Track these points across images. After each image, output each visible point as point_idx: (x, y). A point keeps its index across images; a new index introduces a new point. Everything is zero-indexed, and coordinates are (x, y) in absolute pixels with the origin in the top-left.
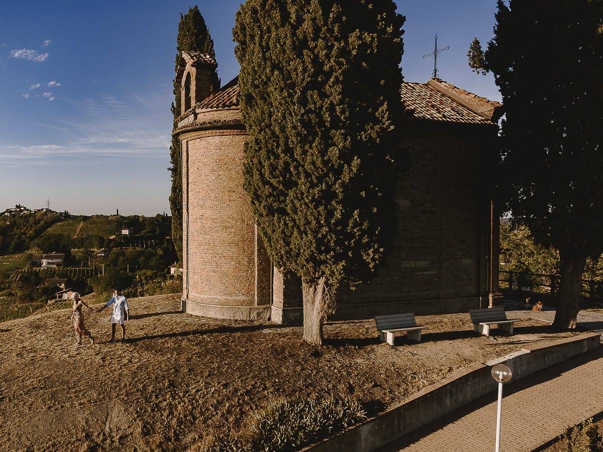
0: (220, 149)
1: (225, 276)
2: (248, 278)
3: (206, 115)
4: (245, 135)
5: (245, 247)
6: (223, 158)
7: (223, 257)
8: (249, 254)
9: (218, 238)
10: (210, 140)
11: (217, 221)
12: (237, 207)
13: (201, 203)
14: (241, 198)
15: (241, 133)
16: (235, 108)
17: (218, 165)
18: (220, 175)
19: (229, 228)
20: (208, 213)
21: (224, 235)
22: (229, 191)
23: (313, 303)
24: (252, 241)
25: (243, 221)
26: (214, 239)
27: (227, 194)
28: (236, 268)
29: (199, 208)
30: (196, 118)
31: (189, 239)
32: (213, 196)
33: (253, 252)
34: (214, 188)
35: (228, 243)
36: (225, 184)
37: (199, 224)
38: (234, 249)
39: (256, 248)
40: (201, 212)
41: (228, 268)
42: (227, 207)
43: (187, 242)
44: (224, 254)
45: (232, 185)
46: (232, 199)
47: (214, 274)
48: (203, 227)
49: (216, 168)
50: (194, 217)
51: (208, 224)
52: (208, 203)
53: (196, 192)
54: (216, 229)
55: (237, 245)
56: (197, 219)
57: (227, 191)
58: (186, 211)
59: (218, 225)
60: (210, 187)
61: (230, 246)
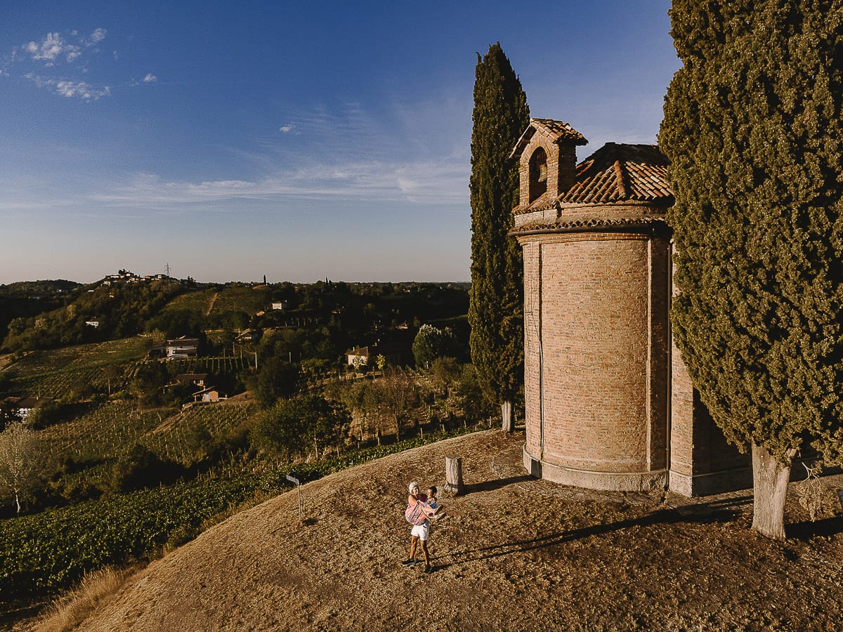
0: (597, 258)
1: (606, 431)
2: (638, 435)
3: (574, 212)
4: (634, 240)
5: (634, 393)
6: (601, 270)
7: (603, 405)
8: (639, 402)
9: (594, 380)
10: (584, 245)
11: (593, 356)
12: (623, 338)
13: (566, 330)
14: (628, 325)
15: (629, 238)
16: (622, 203)
17: (595, 280)
18: (598, 294)
19: (611, 366)
20: (579, 345)
21: (605, 376)
22: (612, 317)
23: (774, 482)
24: (643, 383)
25: (631, 357)
26: (589, 381)
27: (608, 320)
28: (621, 420)
29: (563, 337)
30: (559, 215)
31: (543, 379)
32: (586, 323)
33: (644, 399)
34: (588, 312)
35: (610, 387)
36: (605, 306)
37: (563, 358)
38: (618, 395)
39: (649, 393)
40: (566, 343)
41: (611, 421)
42: (609, 338)
43: (541, 382)
44: (605, 402)
45: (616, 307)
46: (615, 326)
47: (588, 429)
48: (570, 364)
49: (591, 285)
50: (554, 349)
51: (579, 360)
52: (579, 332)
53: (558, 315)
54: (592, 367)
55: (622, 389)
56: (558, 351)
57: (609, 315)
58: (537, 338)
59: (594, 362)
60: (581, 309)
61: (612, 391)
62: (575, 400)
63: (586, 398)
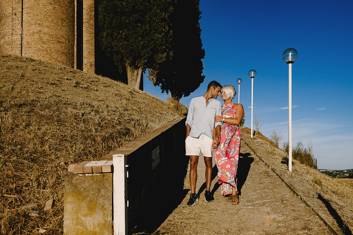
5: (70, 58)
9: (53, 48)
11: (53, 37)
12: (66, 31)
13: (39, 22)
18: (56, 7)
19: (61, 43)
20: (46, 30)
21: (58, 46)
23: (136, 80)
24: (74, 55)
25: (69, 41)
26: (51, 48)
29: (37, 26)
32: (50, 20)
34: (51, 15)
35: (60, 52)
36: (59, 14)
37: (36, 36)
38: (64, 57)
40: (39, 29)
42: (60, 30)
44: (58, 59)
45: (63, 16)
46: (63, 25)
48: (41, 39)
49: (52, 3)
50: (31, 32)
51: (45, 38)
52: (46, 24)
53: (34, 15)
54: (53, 42)
55: (66, 55)
56: (34, 33)
57: (61, 19)
58: (20, 27)
59: (53, 39)
60: (47, 13)
61: (62, 54)
62: (44, 57)
63: (49, 56)
